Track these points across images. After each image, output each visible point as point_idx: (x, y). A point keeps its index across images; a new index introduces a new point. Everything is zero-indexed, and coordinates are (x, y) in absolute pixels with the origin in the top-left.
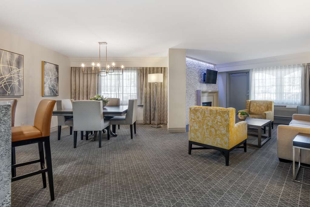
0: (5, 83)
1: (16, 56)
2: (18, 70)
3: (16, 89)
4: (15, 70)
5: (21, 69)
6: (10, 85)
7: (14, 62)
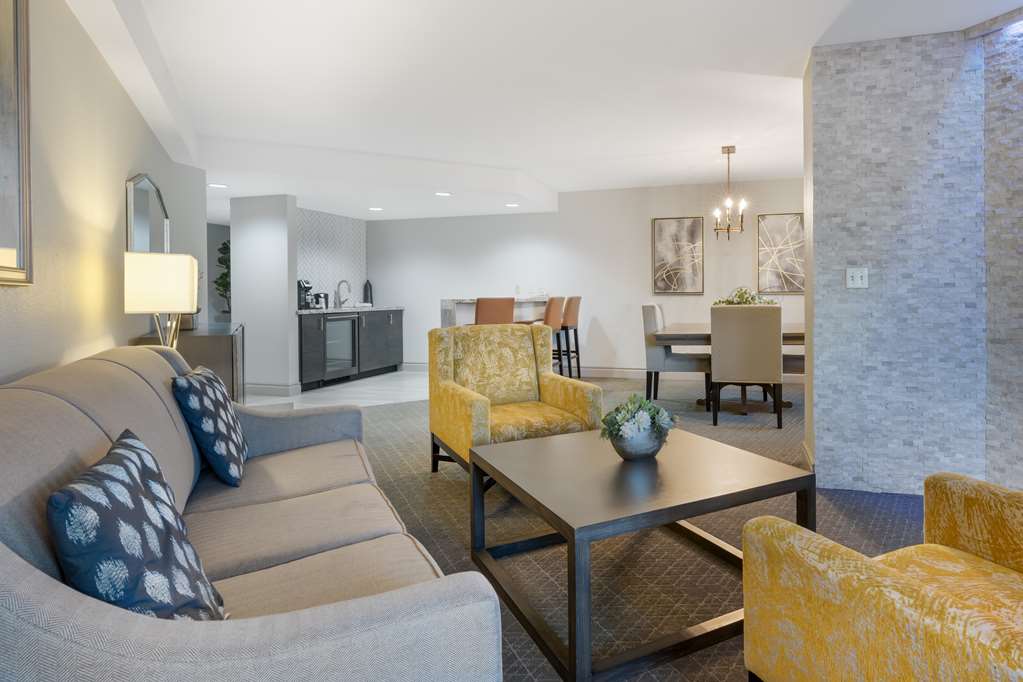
0: (668, 272)
1: (688, 223)
2: (692, 246)
3: (688, 281)
4: (686, 246)
5: (699, 244)
6: (676, 274)
7: (684, 235)
